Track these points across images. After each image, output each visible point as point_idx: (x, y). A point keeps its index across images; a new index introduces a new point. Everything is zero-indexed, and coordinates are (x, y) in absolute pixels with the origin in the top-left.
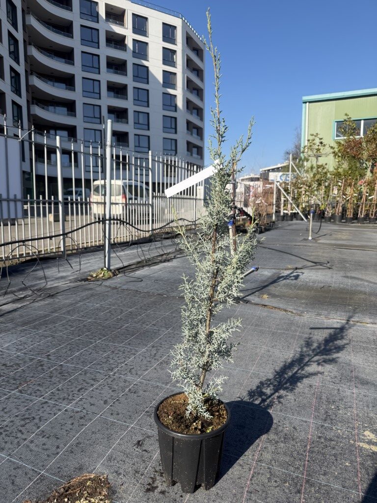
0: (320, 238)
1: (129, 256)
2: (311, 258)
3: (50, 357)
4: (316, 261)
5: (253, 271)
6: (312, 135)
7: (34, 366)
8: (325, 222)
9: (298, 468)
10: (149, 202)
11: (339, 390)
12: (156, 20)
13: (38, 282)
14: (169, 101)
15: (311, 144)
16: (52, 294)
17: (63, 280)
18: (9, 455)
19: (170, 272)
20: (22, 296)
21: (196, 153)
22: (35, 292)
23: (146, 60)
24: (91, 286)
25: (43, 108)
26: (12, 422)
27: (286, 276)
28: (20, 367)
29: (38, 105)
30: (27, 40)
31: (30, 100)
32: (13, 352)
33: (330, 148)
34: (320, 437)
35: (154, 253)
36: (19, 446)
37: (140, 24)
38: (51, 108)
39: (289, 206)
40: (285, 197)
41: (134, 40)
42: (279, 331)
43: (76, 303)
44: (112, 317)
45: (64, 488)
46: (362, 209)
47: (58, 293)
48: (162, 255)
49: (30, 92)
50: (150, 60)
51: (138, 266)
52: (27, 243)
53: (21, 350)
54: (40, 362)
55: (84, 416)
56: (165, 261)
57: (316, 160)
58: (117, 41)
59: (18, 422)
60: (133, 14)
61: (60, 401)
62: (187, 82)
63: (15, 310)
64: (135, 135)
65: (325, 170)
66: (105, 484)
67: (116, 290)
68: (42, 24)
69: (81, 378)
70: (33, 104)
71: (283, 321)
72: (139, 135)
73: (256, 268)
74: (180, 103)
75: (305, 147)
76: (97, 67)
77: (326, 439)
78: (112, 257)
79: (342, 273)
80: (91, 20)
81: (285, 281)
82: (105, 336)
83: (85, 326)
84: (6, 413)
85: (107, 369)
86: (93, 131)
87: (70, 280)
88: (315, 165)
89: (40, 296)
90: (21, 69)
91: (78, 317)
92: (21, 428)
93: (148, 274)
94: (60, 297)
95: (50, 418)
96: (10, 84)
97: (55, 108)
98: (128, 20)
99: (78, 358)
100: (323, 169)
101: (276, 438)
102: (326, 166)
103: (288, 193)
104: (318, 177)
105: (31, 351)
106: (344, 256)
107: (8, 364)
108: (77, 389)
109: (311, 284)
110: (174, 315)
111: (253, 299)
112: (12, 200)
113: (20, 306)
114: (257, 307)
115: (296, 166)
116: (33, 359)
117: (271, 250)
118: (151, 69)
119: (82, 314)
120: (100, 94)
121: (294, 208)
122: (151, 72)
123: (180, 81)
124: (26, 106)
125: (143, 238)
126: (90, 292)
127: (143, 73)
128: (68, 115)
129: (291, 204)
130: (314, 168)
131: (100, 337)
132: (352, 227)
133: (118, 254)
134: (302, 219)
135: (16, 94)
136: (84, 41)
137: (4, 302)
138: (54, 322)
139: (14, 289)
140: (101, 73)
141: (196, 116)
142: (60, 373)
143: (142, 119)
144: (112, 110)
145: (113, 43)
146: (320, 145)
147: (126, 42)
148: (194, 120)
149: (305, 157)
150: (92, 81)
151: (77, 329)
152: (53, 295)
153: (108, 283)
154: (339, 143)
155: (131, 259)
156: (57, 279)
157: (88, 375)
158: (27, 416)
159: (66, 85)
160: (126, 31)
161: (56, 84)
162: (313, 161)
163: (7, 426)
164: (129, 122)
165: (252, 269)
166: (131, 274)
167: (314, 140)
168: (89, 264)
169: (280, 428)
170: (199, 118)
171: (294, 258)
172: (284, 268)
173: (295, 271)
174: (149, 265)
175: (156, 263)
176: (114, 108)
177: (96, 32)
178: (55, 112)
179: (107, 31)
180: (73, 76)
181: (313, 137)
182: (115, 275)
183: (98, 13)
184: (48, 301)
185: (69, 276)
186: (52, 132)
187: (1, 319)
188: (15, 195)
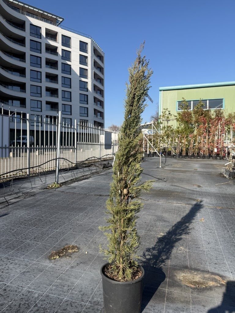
0: (165, 167)
1: (67, 176)
2: (158, 177)
3: (43, 217)
6: (165, 109)
7: (38, 220)
8: (171, 157)
10: (74, 147)
11: (155, 223)
12: (76, 39)
13: (22, 190)
14: (83, 85)
15: (164, 114)
17: (35, 189)
18: (41, 243)
19: (89, 184)
20: (18, 196)
21: (100, 115)
23: (70, 60)
24: (50, 191)
25: (5, 87)
26: (38, 235)
28: (32, 221)
29: (2, 85)
32: (26, 216)
35: (80, 175)
37: (66, 41)
38: (10, 87)
39: (152, 149)
40: (149, 144)
41: (62, 49)
43: (46, 198)
44: (65, 203)
46: (190, 151)
47: (35, 194)
48: (84, 176)
50: (72, 61)
51: (72, 181)
52: (22, 170)
53: (29, 215)
54: (40, 219)
55: (64, 233)
56: (85, 179)
57: (167, 123)
58: (53, 50)
59: (40, 235)
60: (62, 35)
61: (53, 229)
62: (94, 74)
63: (18, 202)
64: (62, 104)
65: (172, 129)
66: (76, 247)
67: (64, 192)
68: (7, 39)
69: (58, 223)
72: (65, 105)
74: (90, 87)
75: (161, 116)
76: (40, 64)
78: (60, 177)
79: (170, 184)
80: (36, 37)
82: (64, 210)
83: (54, 207)
85: (68, 220)
86: (37, 101)
87: (39, 189)
88: (166, 126)
89: (27, 196)
92: (42, 236)
93: (78, 185)
94: (37, 196)
95: (52, 234)
97: (12, 87)
98: (59, 38)
99: (55, 217)
100: (170, 128)
102: (172, 127)
103: (151, 142)
104: (167, 132)
105: (34, 216)
106: (174, 176)
107: (26, 220)
109: (155, 189)
110: (93, 202)
112: (4, 148)
113: (19, 200)
115: (155, 126)
118: (72, 67)
119: (51, 202)
120: (41, 79)
121: (154, 150)
122: (73, 69)
123: (90, 74)
126: (51, 194)
127: (67, 69)
128: (21, 91)
131: (62, 210)
132: (185, 160)
133: (63, 175)
134: (159, 156)
136: (32, 49)
137: (10, 199)
140: (42, 67)
141: (100, 95)
142: (50, 222)
143: (67, 95)
144: (48, 89)
145: (50, 50)
146: (169, 115)
147: (58, 51)
148: (98, 96)
149: (160, 122)
150: (36, 72)
152: (33, 195)
153: (59, 189)
154: (179, 114)
155: (68, 178)
159: (20, 74)
160: (58, 44)
161: (14, 73)
162: (165, 124)
163: (36, 236)
164: (59, 96)
166: (69, 185)
167: (165, 112)
170: (101, 96)
174: (77, 181)
175: (81, 180)
176: (50, 88)
177: (40, 44)
178: (12, 90)
179: (46, 44)
180: (25, 68)
181: (165, 110)
182: (61, 186)
183: (41, 34)
184: (32, 198)
185: (37, 187)
186: (10, 101)
187: (14, 205)
188: (6, 145)
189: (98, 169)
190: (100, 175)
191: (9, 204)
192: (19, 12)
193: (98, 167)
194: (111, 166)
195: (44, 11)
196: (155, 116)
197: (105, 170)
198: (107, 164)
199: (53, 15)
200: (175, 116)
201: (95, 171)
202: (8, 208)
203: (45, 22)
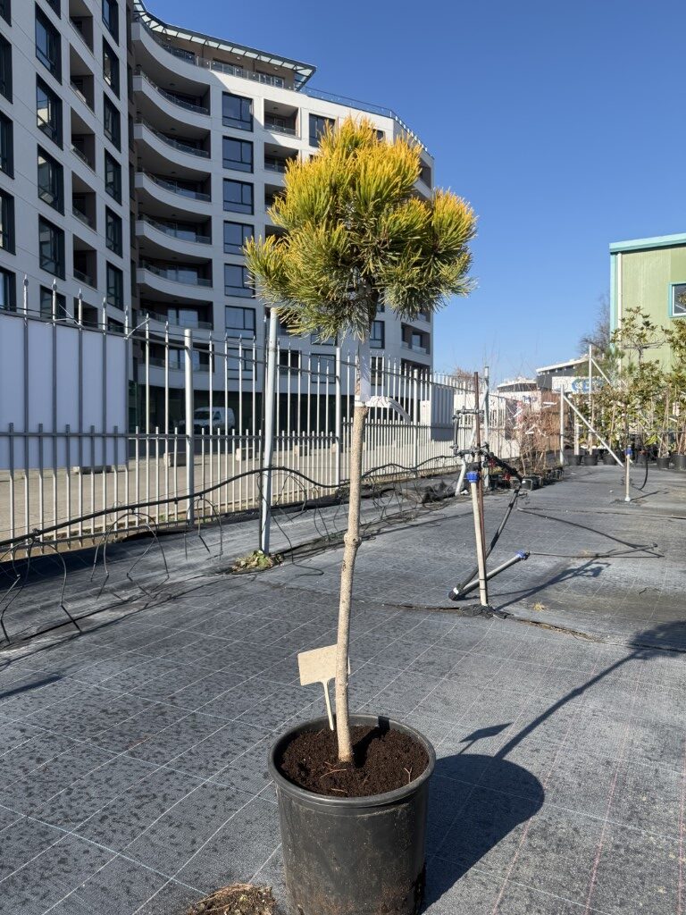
0: (646, 499)
1: (300, 528)
2: (627, 537)
3: (175, 701)
4: (634, 542)
5: (519, 560)
6: (630, 310)
7: (152, 714)
8: (658, 467)
9: (577, 893)
10: (334, 433)
11: (657, 771)
13: (151, 574)
15: (628, 326)
16: (174, 595)
17: (191, 571)
18: (120, 850)
19: (371, 560)
20: (126, 598)
21: (418, 343)
22: (147, 591)
24: (237, 582)
25: (157, 273)
26: (121, 800)
27: (579, 570)
28: (129, 715)
29: (149, 269)
30: (135, 165)
31: (137, 260)
32: (117, 691)
33: (663, 333)
34: (617, 847)
35: (343, 525)
36: (135, 837)
38: (171, 273)
39: (590, 438)
40: (581, 423)
42: (559, 668)
43: (213, 610)
44: (274, 636)
45: (205, 903)
47: (184, 593)
49: (137, 247)
51: (316, 546)
53: (129, 687)
54: (161, 708)
55: (233, 796)
57: (638, 353)
59: (131, 801)
60: (311, 115)
61: (195, 771)
63: (115, 622)
65: (657, 372)
66: (268, 901)
67: (279, 590)
68: (161, 138)
69: (226, 736)
70: (141, 266)
71: (567, 651)
73: (525, 555)
75: (616, 332)
76: (250, 203)
77: (627, 850)
78: (273, 531)
79: (682, 566)
80: (239, 126)
81: (575, 578)
82: (263, 669)
83: (230, 651)
84: (111, 786)
85: (267, 723)
86: (242, 310)
87: (202, 571)
88: (636, 364)
89: (155, 598)
90: (123, 211)
91: (218, 634)
92: (136, 811)
93: (334, 561)
94: (188, 601)
95: (181, 797)
96: (105, 236)
97: (177, 273)
98: (303, 124)
99: (221, 703)
100: (652, 370)
101: (544, 844)
102: (657, 366)
103: (587, 416)
104: (642, 385)
105: (144, 690)
107: (111, 711)
108: (221, 753)
109: (623, 585)
110: (377, 636)
111: (517, 610)
112: (110, 436)
113: (123, 615)
114: (522, 625)
115: (600, 366)
116: (149, 703)
117: (554, 521)
119: (224, 629)
121: (600, 442)
124: (130, 271)
125: (325, 497)
126: (236, 592)
128: (200, 284)
129: (593, 434)
130: (635, 369)
131: (255, 669)
133: (282, 525)
134: (615, 463)
135: (114, 251)
136: (228, 162)
137: (96, 607)
138: (178, 642)
139: (111, 586)
140: (255, 213)
142: (192, 727)
145: (276, 162)
146: (645, 327)
149: (617, 350)
150: (240, 227)
151: (217, 656)
152: (175, 598)
153: (265, 577)
154: (680, 324)
155: (304, 534)
156: (181, 569)
157: (237, 731)
158: (144, 792)
159: (197, 234)
160: (298, 142)
161: (180, 233)
162: (633, 357)
163: (114, 806)
165: (518, 556)
166: (303, 562)
167: (633, 319)
168: (233, 544)
169: (551, 830)
171: (595, 535)
172: (577, 555)
173: (596, 561)
174: (334, 547)
177: (249, 146)
178: (177, 280)
179: (267, 146)
180: (209, 219)
181: (632, 313)
182: (276, 562)
183: (252, 117)
184: (169, 607)
185: (201, 564)
186: (172, 313)
187: (95, 636)
188: (116, 428)
189: (405, 505)
190: (413, 526)
191: (84, 630)
192: (194, 63)
193: (406, 496)
194: (452, 495)
195: (260, 53)
196: (595, 338)
197: (431, 510)
198: (437, 488)
199: (284, 60)
200: (667, 331)
201: (397, 510)
202: (71, 648)
203: (263, 81)
